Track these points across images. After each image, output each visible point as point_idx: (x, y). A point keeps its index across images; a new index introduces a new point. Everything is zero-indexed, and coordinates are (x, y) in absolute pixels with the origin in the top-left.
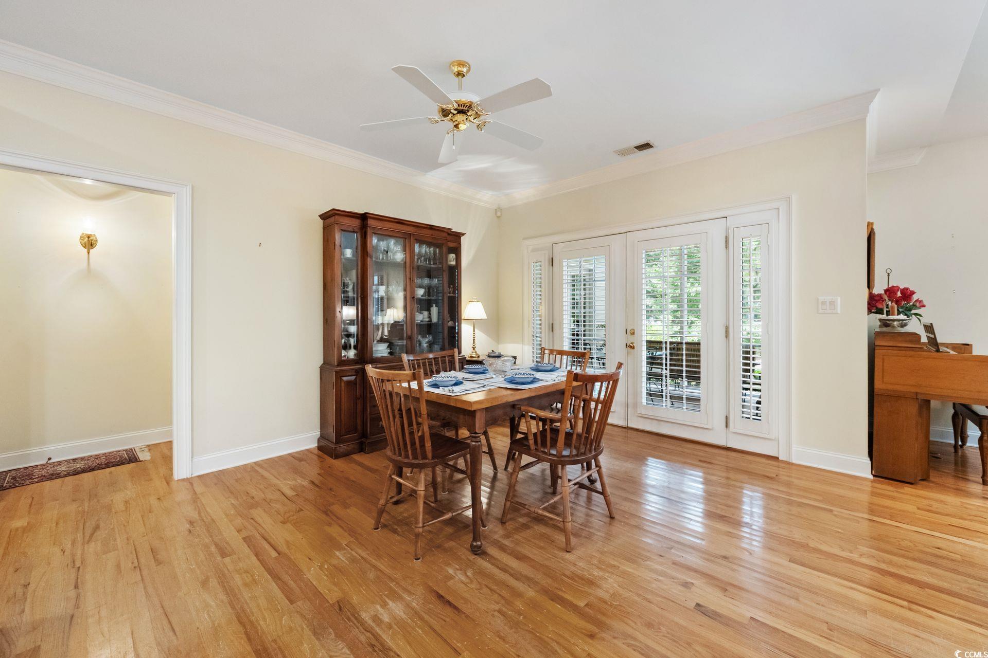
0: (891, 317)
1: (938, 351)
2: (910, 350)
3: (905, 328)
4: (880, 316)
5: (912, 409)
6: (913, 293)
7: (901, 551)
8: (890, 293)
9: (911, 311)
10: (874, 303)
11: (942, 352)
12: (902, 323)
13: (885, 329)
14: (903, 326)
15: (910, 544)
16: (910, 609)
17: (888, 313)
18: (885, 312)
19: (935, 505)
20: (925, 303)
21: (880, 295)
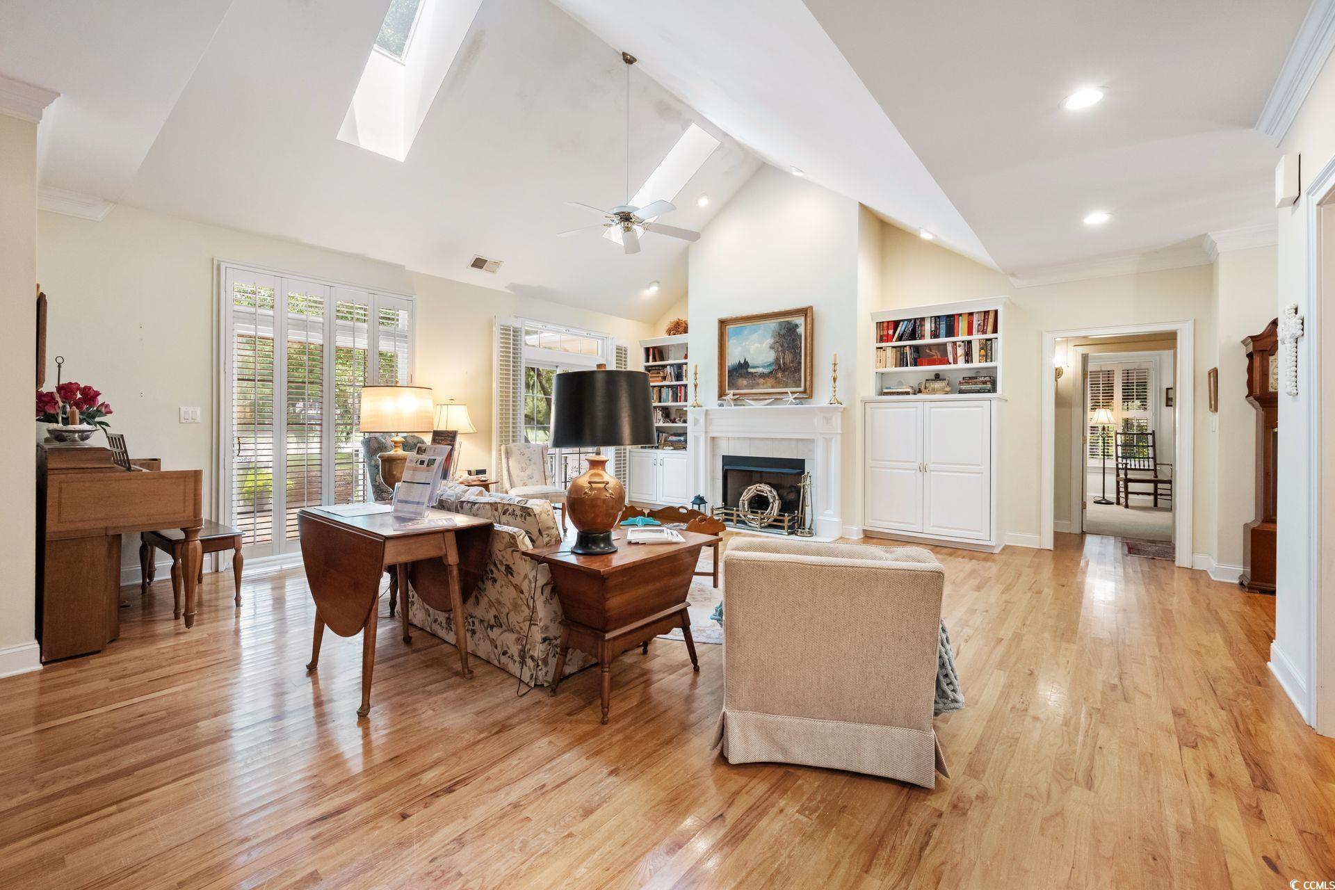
0: (71, 427)
1: (129, 469)
2: (99, 472)
3: (86, 442)
4: (53, 426)
5: (101, 550)
6: (97, 394)
7: (98, 746)
8: (67, 392)
9: (95, 418)
10: (45, 407)
11: (134, 471)
12: (82, 436)
13: (57, 445)
14: (83, 439)
15: (109, 730)
16: (121, 811)
17: (66, 421)
18: (60, 419)
19: (131, 666)
20: (112, 408)
21: (50, 394)
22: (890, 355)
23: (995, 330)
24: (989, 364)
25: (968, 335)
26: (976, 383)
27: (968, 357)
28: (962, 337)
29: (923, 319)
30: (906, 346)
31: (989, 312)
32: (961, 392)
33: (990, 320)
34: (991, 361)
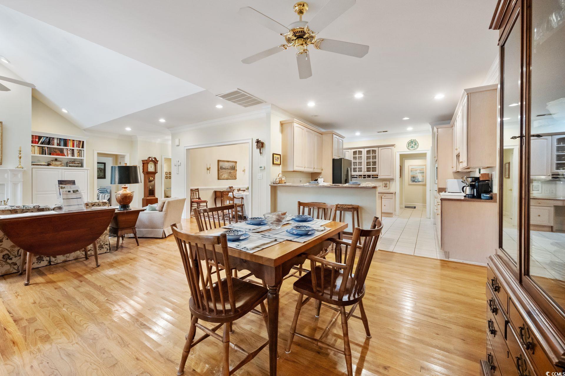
22: (37, 149)
23: (83, 147)
24: (80, 158)
25: (73, 147)
26: (75, 164)
27: (73, 154)
28: (70, 147)
29: (54, 138)
30: (45, 147)
31: (80, 141)
32: (70, 166)
33: (81, 144)
34: (81, 157)
